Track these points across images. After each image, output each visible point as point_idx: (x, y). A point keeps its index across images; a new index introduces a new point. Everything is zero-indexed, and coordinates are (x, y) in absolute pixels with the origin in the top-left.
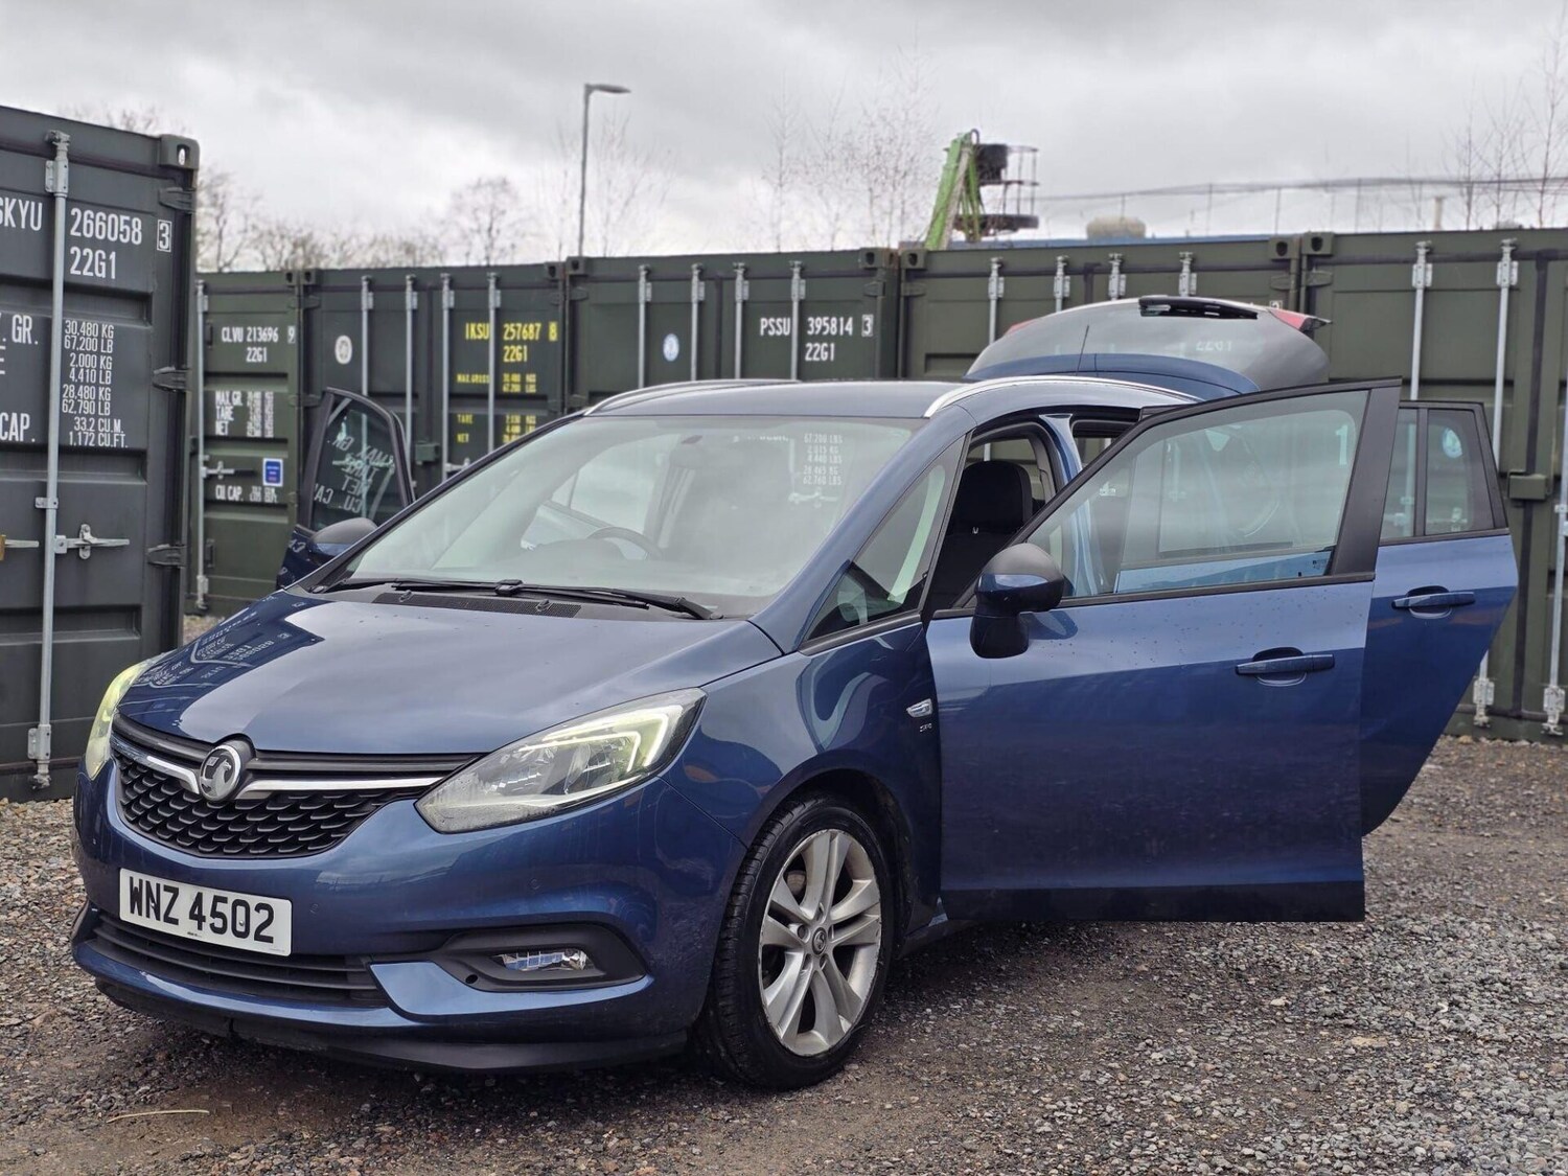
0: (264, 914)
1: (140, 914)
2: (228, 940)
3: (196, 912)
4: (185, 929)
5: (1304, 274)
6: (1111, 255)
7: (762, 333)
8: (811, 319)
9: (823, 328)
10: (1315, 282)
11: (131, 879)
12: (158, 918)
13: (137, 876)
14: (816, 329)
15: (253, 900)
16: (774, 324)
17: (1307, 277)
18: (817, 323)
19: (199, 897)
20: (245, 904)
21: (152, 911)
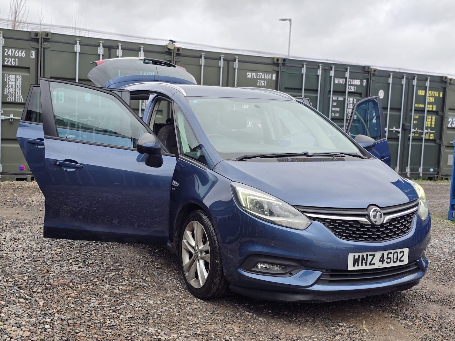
0: (402, 253)
2: (392, 264)
3: (382, 259)
4: (378, 265)
15: (399, 251)
19: (383, 254)
20: (397, 252)
21: (364, 264)
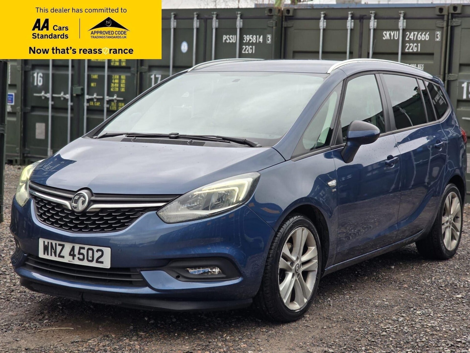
0: (100, 253)
1: (48, 254)
2: (85, 263)
3: (72, 253)
4: (67, 259)
5: (450, 21)
6: (371, 12)
7: (224, 41)
8: (245, 36)
9: (250, 40)
10: (454, 24)
11: (44, 242)
12: (56, 256)
13: (47, 241)
14: (247, 40)
15: (95, 248)
16: (229, 38)
17: (451, 22)
18: (247, 38)
19: (73, 248)
20: (92, 249)
21: (53, 254)
